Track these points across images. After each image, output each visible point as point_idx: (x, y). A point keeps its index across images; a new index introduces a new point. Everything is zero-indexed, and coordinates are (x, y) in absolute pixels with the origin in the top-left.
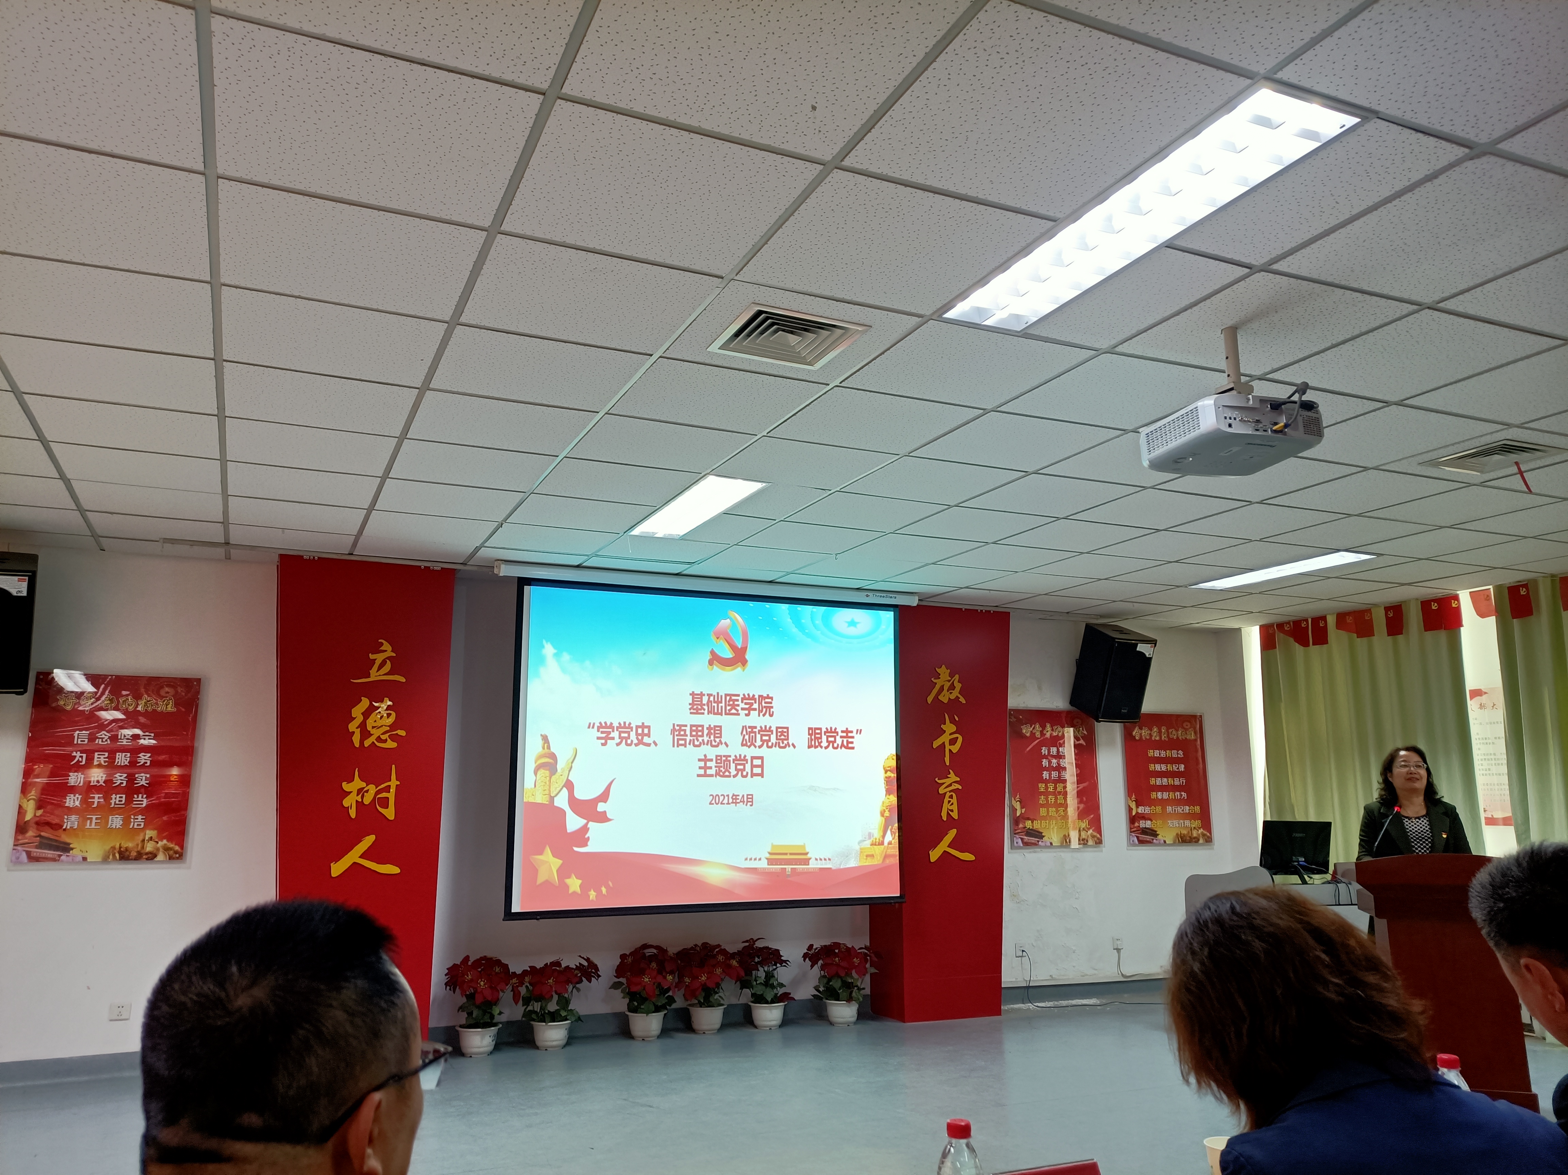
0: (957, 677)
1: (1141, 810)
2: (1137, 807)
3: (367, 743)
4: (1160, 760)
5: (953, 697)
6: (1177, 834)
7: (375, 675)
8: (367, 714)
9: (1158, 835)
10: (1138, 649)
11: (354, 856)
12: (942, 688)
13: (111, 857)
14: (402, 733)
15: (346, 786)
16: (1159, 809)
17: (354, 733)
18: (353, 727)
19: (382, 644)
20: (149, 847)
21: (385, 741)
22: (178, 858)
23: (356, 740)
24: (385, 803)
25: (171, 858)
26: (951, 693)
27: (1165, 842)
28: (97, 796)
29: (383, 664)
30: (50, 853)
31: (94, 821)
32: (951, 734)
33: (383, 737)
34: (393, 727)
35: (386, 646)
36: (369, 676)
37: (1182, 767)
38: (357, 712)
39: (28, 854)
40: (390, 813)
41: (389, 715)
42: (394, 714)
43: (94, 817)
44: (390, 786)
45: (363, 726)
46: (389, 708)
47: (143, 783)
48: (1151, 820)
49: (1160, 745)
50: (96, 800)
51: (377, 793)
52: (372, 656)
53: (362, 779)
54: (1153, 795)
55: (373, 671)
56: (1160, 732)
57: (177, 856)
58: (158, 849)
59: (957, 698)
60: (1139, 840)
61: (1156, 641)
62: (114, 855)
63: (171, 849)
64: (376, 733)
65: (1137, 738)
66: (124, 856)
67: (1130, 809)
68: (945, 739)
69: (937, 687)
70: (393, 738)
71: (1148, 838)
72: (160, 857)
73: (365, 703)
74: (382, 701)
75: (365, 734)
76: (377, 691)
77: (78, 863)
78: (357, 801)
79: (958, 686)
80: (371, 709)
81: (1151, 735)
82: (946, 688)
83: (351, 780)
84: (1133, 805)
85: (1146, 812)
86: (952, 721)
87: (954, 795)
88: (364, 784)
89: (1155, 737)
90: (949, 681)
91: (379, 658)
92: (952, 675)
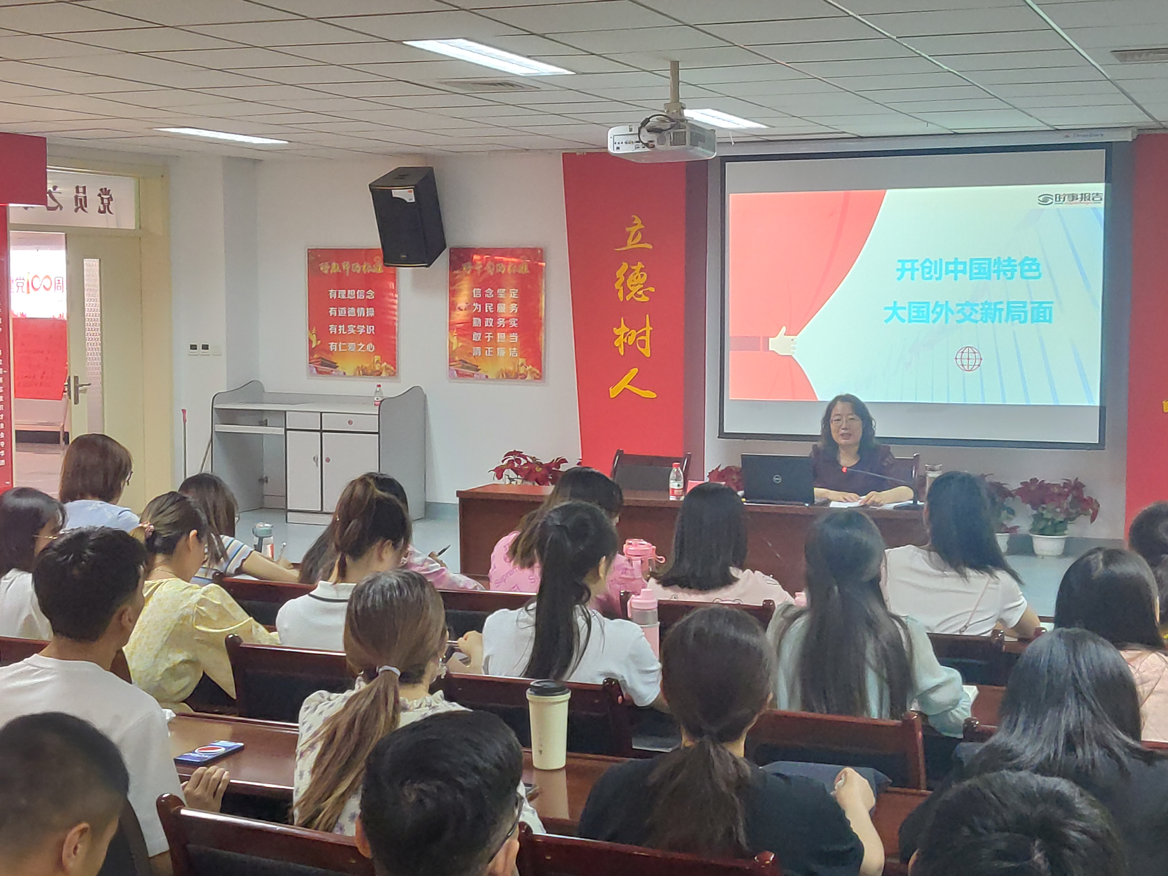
3: (628, 298)
7: (631, 244)
8: (626, 276)
11: (624, 384)
13: (501, 376)
14: (652, 290)
15: (616, 331)
17: (619, 290)
18: (618, 285)
19: (634, 219)
20: (522, 370)
21: (640, 296)
22: (538, 379)
23: (621, 295)
24: (643, 344)
25: (535, 378)
28: (489, 334)
29: (636, 235)
30: (468, 372)
31: (489, 351)
33: (640, 293)
34: (646, 285)
35: (638, 221)
36: (625, 245)
38: (620, 274)
40: (647, 352)
41: (642, 275)
42: (645, 274)
43: (489, 348)
44: (645, 331)
45: (624, 284)
46: (642, 270)
47: (515, 325)
50: (489, 337)
51: (638, 336)
52: (628, 229)
53: (627, 324)
55: (629, 241)
57: (539, 377)
58: (527, 372)
62: (503, 375)
63: (534, 372)
64: (634, 290)
66: (507, 376)
70: (646, 293)
72: (529, 377)
73: (625, 266)
74: (636, 265)
75: (627, 291)
76: (633, 256)
77: (484, 379)
78: (624, 343)
80: (630, 271)
83: (619, 327)
88: (628, 330)
91: (633, 230)
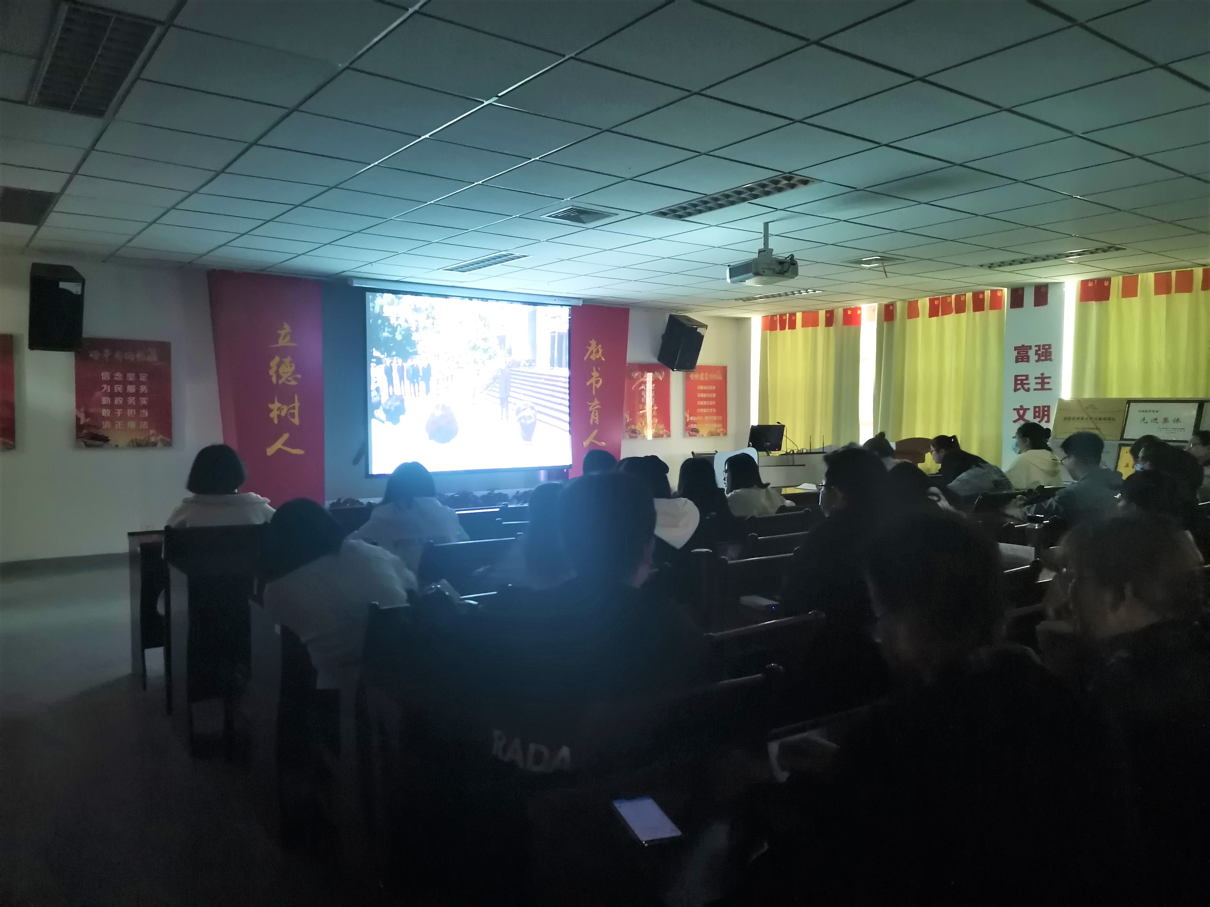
0: (600, 346)
1: (692, 418)
2: (690, 417)
3: (280, 382)
4: (704, 391)
5: (598, 357)
6: (709, 431)
7: (282, 342)
8: (278, 366)
9: (699, 432)
10: (697, 331)
11: (278, 445)
12: (592, 352)
13: (131, 445)
14: (299, 376)
15: (271, 406)
16: (700, 418)
17: (272, 376)
18: (272, 372)
19: (283, 325)
20: (153, 439)
21: (290, 381)
23: (274, 380)
24: (293, 415)
25: (165, 446)
26: (597, 355)
27: (703, 435)
28: (119, 410)
29: (286, 336)
30: (97, 443)
31: (119, 424)
32: (597, 378)
33: (290, 378)
34: (295, 372)
35: (286, 326)
36: (277, 343)
37: (714, 395)
38: (273, 364)
39: (85, 443)
40: (296, 421)
41: (291, 366)
42: (294, 366)
43: (119, 422)
44: (295, 406)
45: (277, 372)
46: (290, 362)
47: (145, 403)
48: (696, 424)
49: (704, 383)
50: (119, 413)
51: (289, 409)
52: (279, 332)
53: (280, 401)
54: (699, 410)
55: (280, 340)
56: (704, 376)
57: (168, 444)
58: (157, 441)
59: (600, 357)
60: (689, 435)
61: (707, 326)
62: (133, 444)
63: (164, 440)
64: (285, 376)
65: (692, 379)
66: (138, 444)
67: (686, 418)
68: (593, 380)
69: (590, 351)
70: (296, 379)
71: (694, 433)
72: (160, 444)
73: (277, 359)
74: (287, 358)
75: (279, 377)
76: (283, 352)
77: (114, 448)
78: (277, 414)
79: (601, 351)
80: (281, 363)
81: (699, 377)
82: (594, 351)
83: (273, 402)
84: (688, 416)
85: (695, 419)
86: (597, 370)
87: (597, 411)
88: (280, 405)
89: (702, 378)
90: (596, 348)
91: (283, 332)
92: (597, 345)
